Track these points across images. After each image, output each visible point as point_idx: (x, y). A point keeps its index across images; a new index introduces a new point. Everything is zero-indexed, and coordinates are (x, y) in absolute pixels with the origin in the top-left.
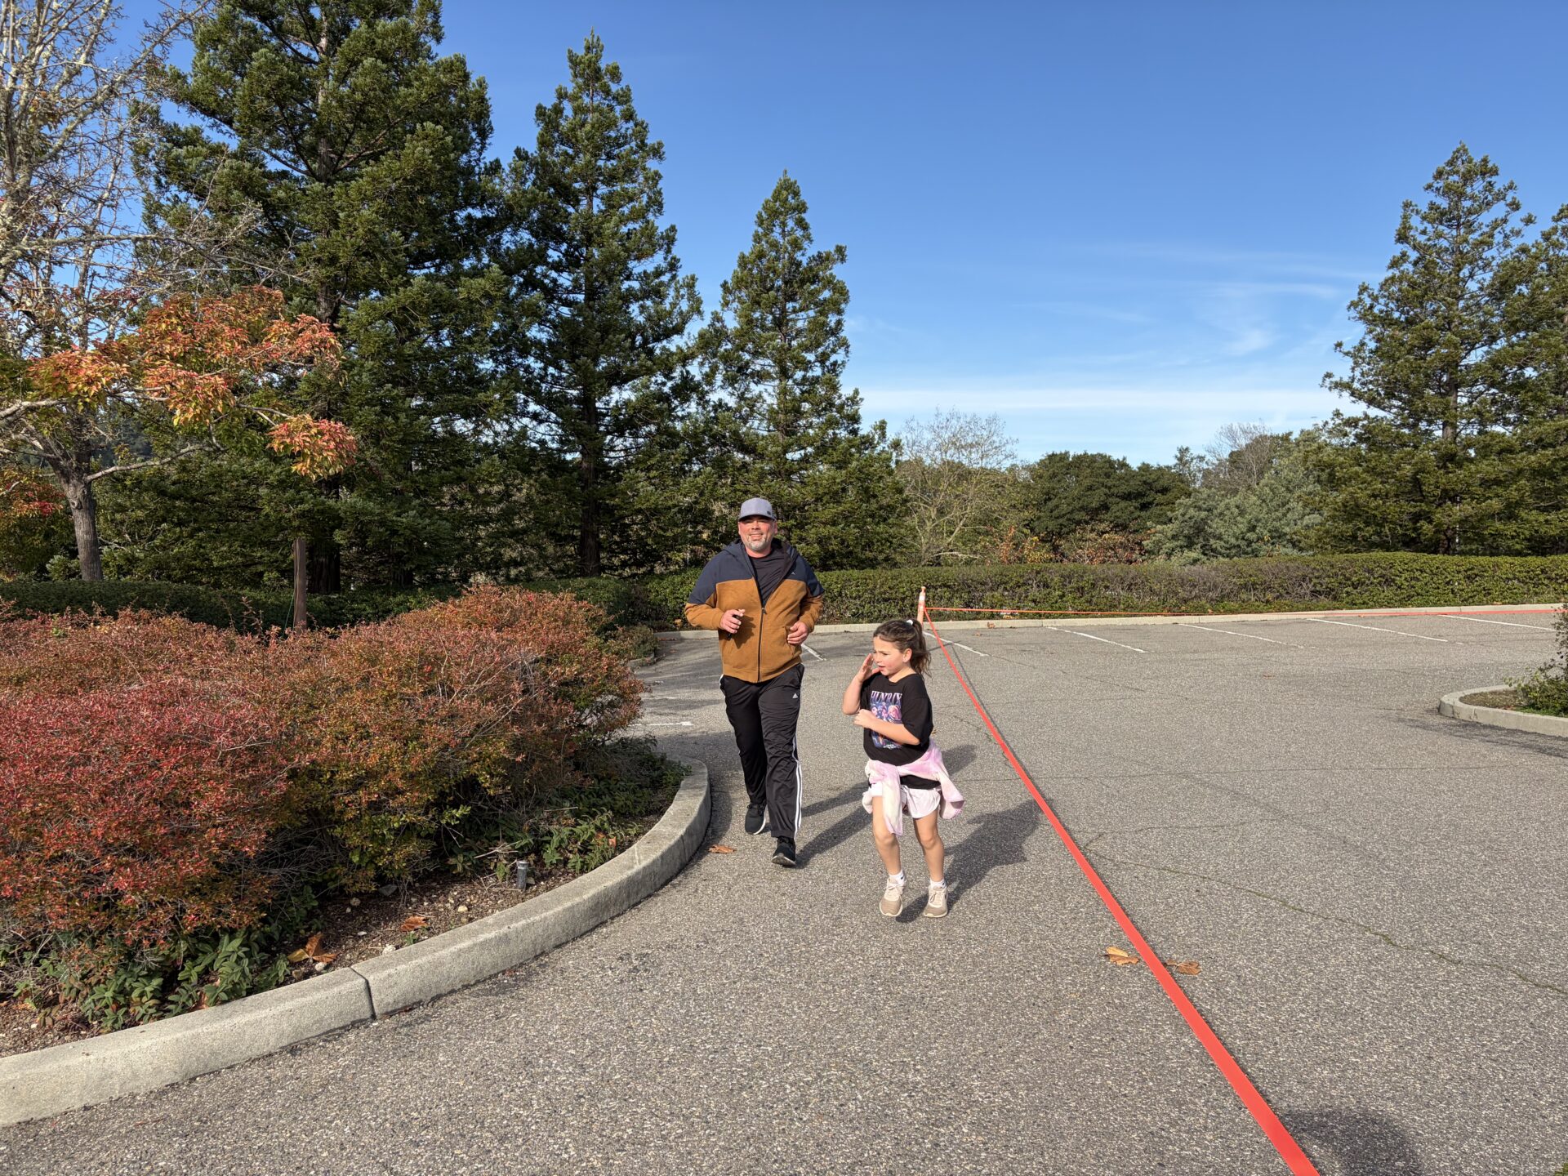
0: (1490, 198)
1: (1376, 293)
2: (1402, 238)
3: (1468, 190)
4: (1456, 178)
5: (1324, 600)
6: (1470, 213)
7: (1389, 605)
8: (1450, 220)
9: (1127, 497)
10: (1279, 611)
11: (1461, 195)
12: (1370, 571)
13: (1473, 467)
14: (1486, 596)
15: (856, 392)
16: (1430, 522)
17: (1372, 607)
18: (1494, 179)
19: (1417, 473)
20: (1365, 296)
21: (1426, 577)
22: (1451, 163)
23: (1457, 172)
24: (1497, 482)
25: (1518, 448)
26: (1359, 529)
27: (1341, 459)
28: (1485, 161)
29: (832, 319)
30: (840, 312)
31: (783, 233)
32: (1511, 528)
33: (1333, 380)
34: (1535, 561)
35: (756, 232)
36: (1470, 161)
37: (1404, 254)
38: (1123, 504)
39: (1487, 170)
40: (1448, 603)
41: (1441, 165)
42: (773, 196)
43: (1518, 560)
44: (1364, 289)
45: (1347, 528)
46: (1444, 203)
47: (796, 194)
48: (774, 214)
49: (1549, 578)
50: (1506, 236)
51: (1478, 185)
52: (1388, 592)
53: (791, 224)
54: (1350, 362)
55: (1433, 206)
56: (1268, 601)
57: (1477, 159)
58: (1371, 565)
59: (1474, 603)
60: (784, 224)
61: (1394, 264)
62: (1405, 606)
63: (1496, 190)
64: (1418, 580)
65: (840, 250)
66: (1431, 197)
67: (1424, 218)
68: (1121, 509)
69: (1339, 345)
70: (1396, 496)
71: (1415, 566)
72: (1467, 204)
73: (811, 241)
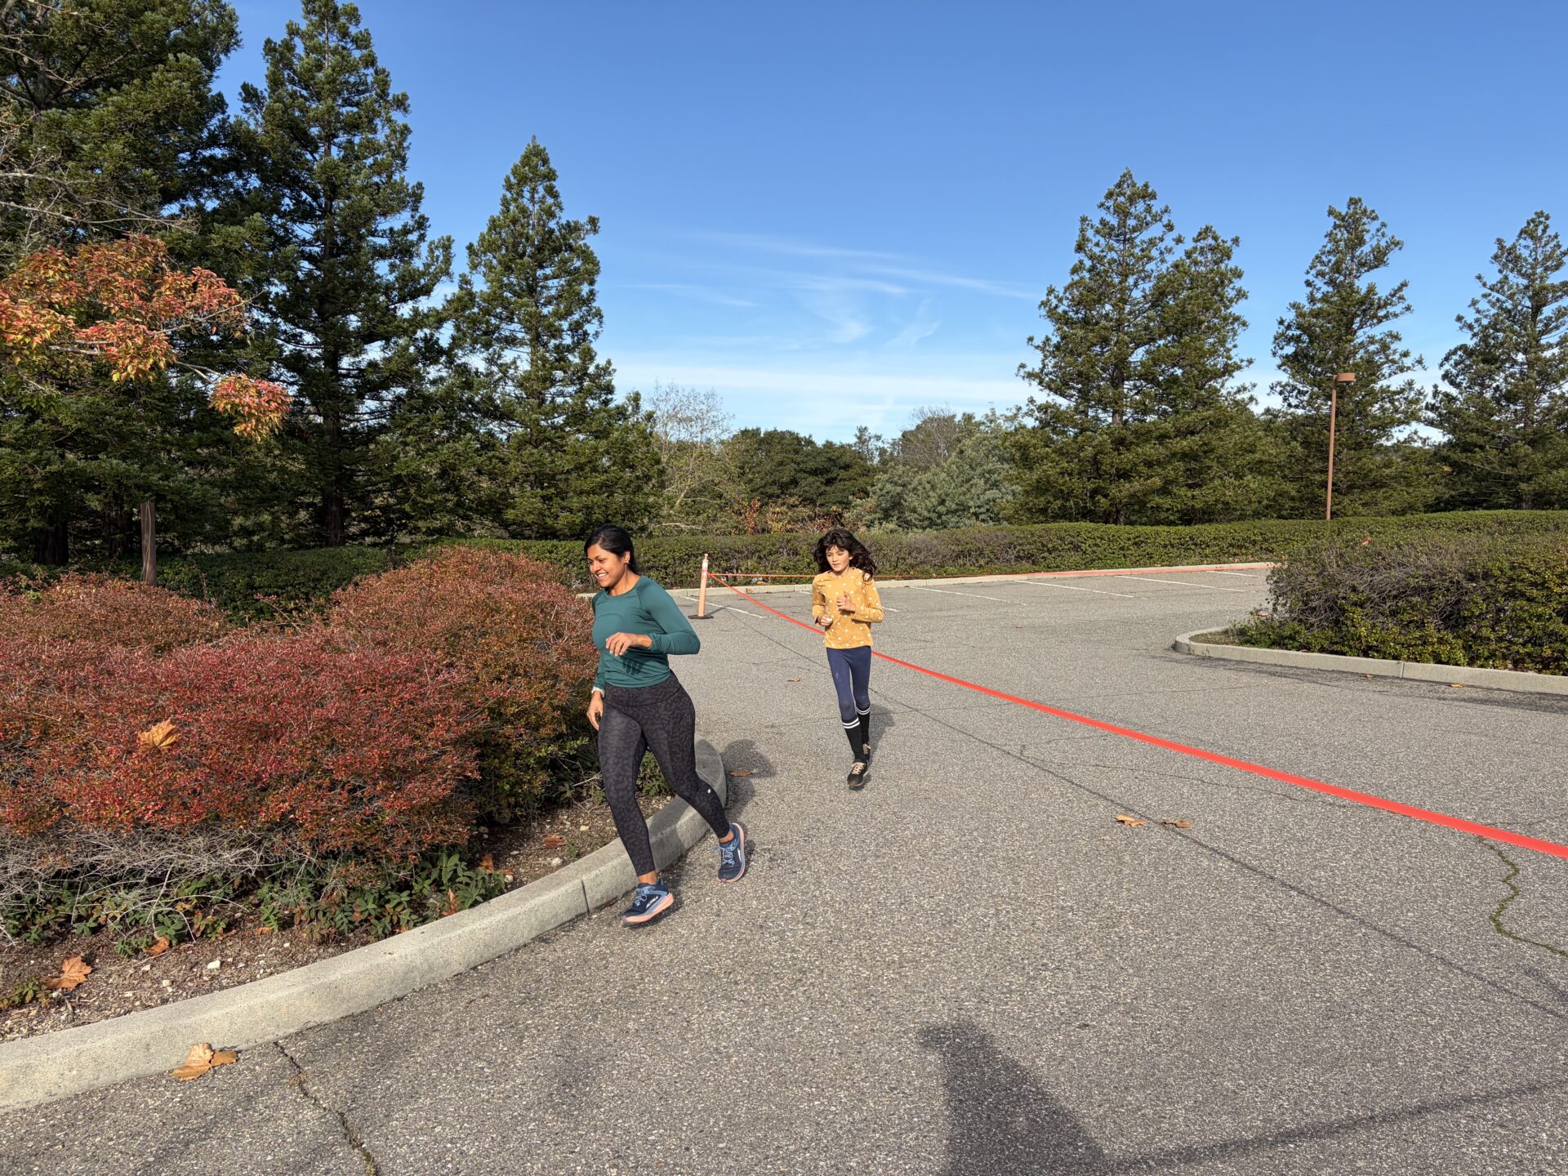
0: (1149, 218)
1: (1061, 295)
2: (1080, 248)
3: (1132, 210)
4: (1121, 199)
5: (1026, 565)
6: (1134, 230)
7: (1077, 568)
8: (1118, 236)
9: (814, 472)
10: (991, 574)
11: (1127, 214)
12: (1062, 539)
13: (1140, 450)
14: (1149, 560)
15: (609, 363)
16: (1106, 496)
17: (1063, 570)
18: (1152, 202)
19: (1096, 455)
20: (1051, 297)
21: (1104, 544)
22: (1119, 186)
23: (1124, 194)
24: (1159, 463)
25: (1172, 435)
26: (1049, 502)
27: (1034, 441)
28: (1146, 186)
29: (585, 289)
30: (592, 283)
31: (532, 199)
32: (1166, 502)
33: (1026, 370)
34: (1184, 530)
35: (504, 196)
36: (1134, 185)
37: (1081, 262)
38: (811, 479)
39: (1146, 194)
40: (1121, 566)
41: (1112, 187)
42: (522, 162)
43: (1173, 529)
44: (1051, 291)
45: (1041, 502)
46: (1114, 221)
47: (545, 161)
48: (523, 180)
49: (1196, 545)
50: (1161, 253)
51: (1140, 206)
52: (1076, 557)
53: (541, 190)
54: (1040, 355)
55: (1103, 222)
56: (981, 566)
57: (1140, 185)
58: (1063, 534)
59: (1140, 566)
60: (534, 191)
61: (1074, 271)
62: (1087, 568)
63: (1154, 211)
64: (1096, 545)
65: (593, 221)
66: (1103, 214)
67: (1097, 232)
68: (810, 484)
69: (1031, 339)
70: (1079, 474)
71: (1097, 534)
72: (1132, 222)
73: (561, 209)
